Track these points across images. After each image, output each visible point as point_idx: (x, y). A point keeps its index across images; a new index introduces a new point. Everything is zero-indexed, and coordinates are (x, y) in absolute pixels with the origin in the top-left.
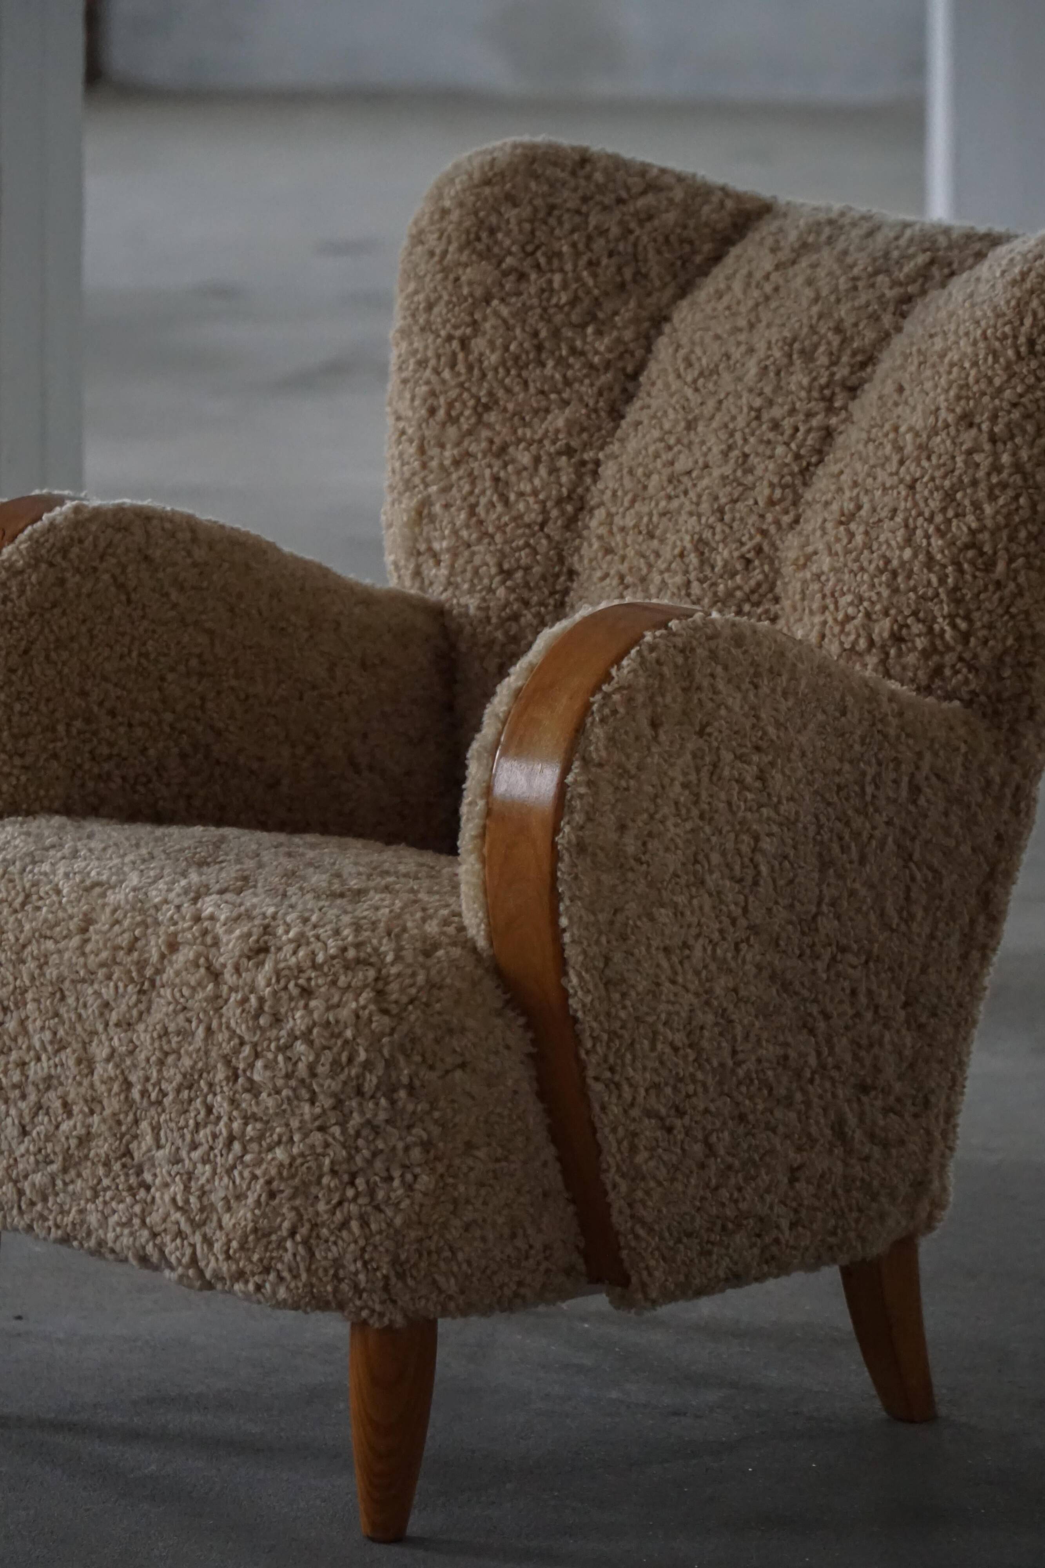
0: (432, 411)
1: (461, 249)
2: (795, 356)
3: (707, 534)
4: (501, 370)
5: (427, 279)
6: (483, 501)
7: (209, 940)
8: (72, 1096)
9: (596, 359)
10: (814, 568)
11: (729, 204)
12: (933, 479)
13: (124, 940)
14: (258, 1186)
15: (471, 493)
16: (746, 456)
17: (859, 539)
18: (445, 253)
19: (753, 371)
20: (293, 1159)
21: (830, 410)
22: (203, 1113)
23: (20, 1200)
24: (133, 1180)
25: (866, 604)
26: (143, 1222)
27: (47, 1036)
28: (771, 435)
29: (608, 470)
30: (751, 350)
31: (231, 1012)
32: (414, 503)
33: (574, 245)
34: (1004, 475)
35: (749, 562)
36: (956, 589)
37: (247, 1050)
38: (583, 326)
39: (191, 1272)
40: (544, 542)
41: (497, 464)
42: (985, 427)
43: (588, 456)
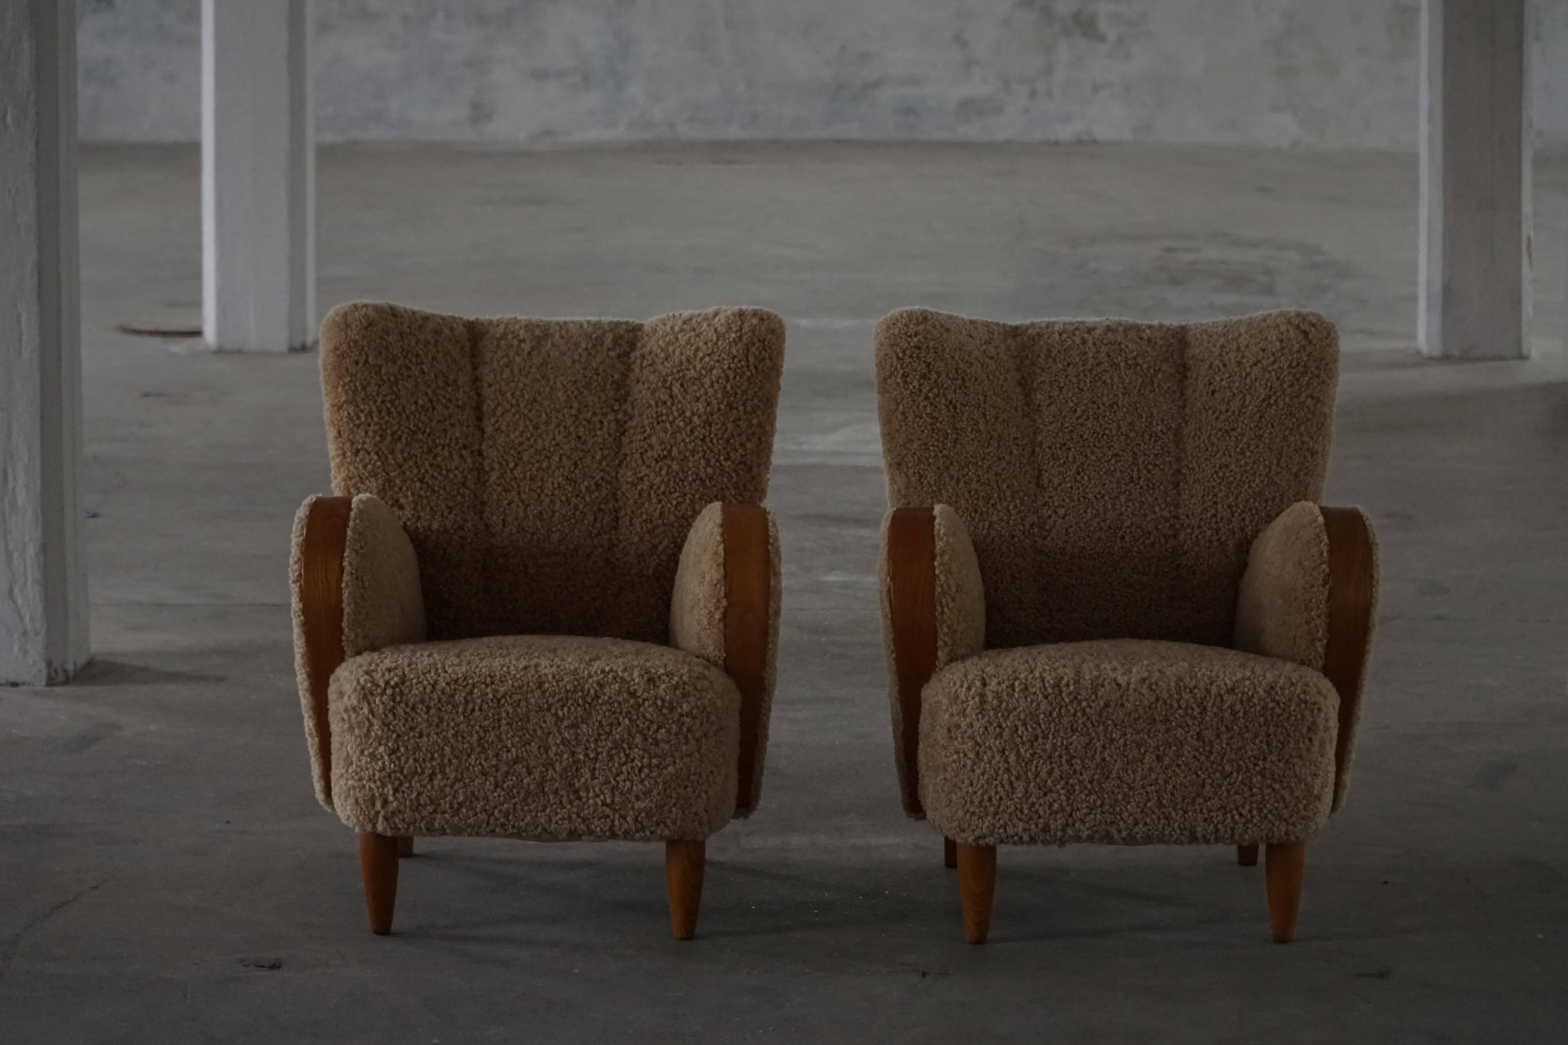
4: (416, 414)
8: (533, 764)
9: (459, 402)
14: (660, 785)
15: (418, 472)
16: (578, 437)
19: (561, 398)
21: (616, 411)
22: (624, 758)
24: (573, 797)
27: (517, 739)
28: (589, 427)
29: (490, 453)
37: (654, 725)
40: (467, 490)
41: (429, 459)
43: (476, 447)
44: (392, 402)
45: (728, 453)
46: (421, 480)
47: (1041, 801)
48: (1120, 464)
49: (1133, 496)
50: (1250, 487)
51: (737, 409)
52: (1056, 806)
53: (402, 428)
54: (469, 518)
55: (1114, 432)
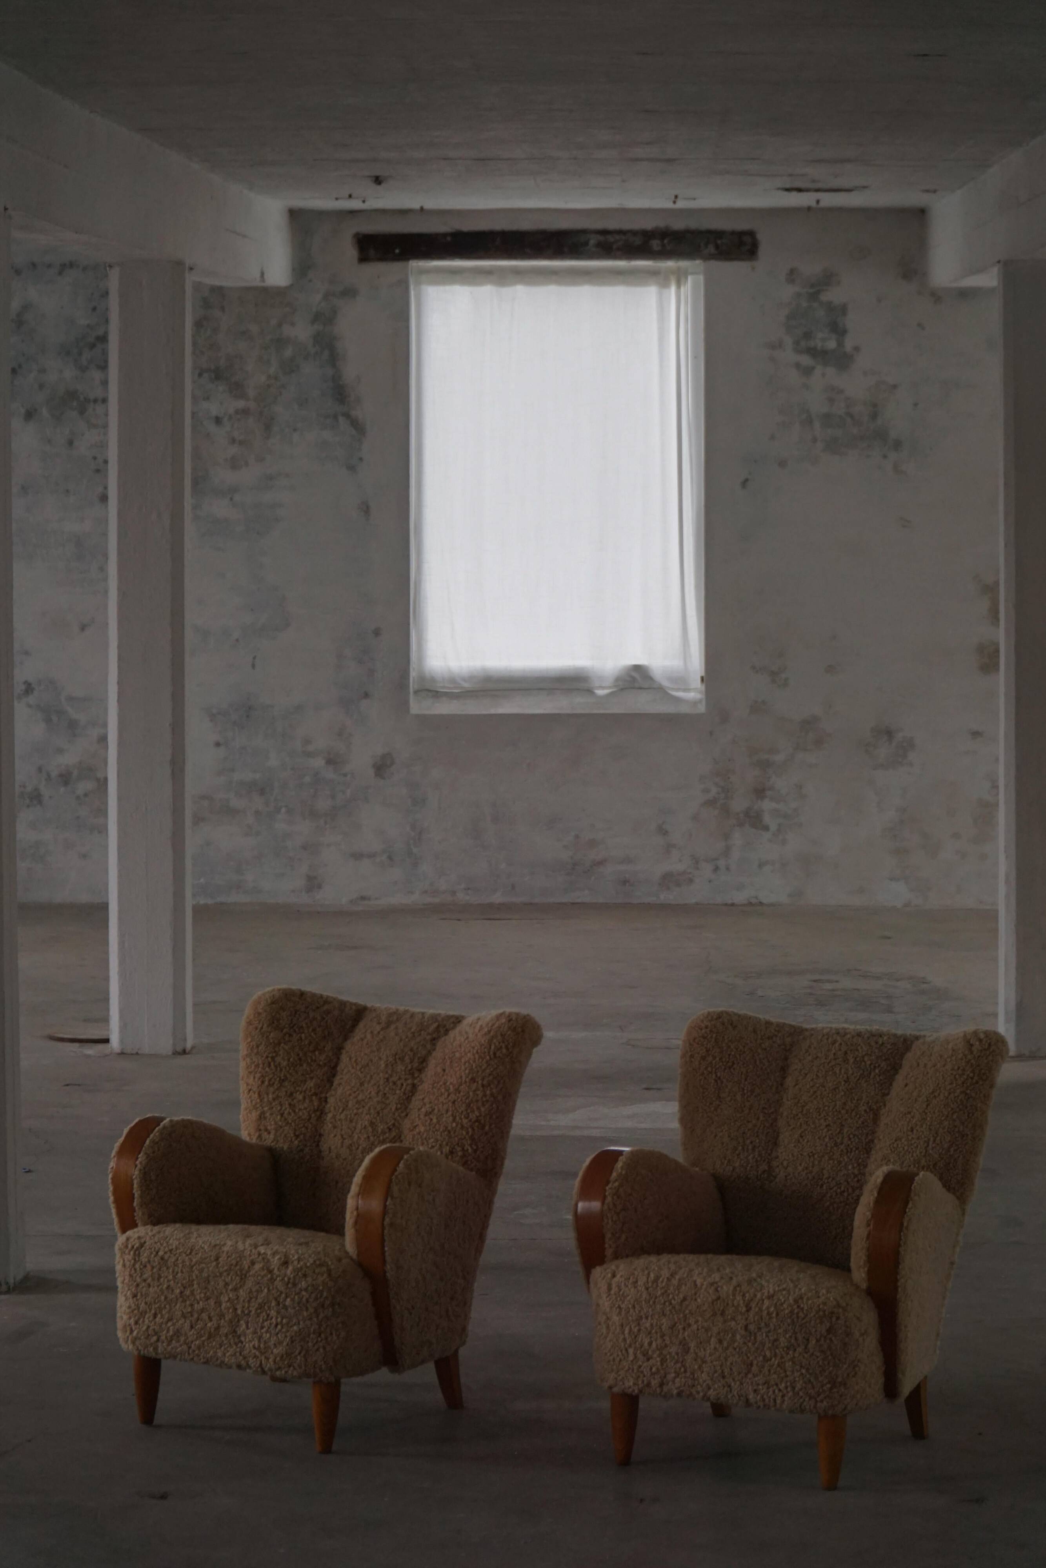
0: (263, 1082)
1: (268, 1026)
2: (397, 1060)
3: (374, 1120)
4: (288, 1068)
5: (256, 1037)
6: (286, 1112)
7: (266, 1261)
8: (212, 1314)
9: (321, 1063)
10: (417, 1130)
11: (354, 1007)
12: (461, 1100)
13: (234, 1262)
14: (288, 1338)
15: (281, 1109)
16: (385, 1094)
17: (435, 1121)
18: (262, 1028)
19: (383, 1066)
20: (300, 1330)
21: (414, 1078)
22: (265, 1317)
23: (189, 1350)
24: (236, 1340)
25: (439, 1142)
26: (240, 1354)
27: (203, 1295)
28: (394, 1087)
29: (331, 1100)
30: (380, 1058)
31: (278, 1283)
32: (258, 1113)
33: (307, 1024)
34: (488, 1098)
35: (390, 1129)
36: (472, 1135)
37: (283, 1295)
38: (314, 1051)
39: (259, 1369)
40: (310, 1125)
41: (290, 1100)
42: (480, 1082)
43: (323, 1095)
44: (273, 1058)
45: (468, 1114)
46: (282, 1115)
47: (645, 1364)
48: (830, 1132)
49: (834, 1157)
50: (912, 1156)
51: (478, 1082)
52: (654, 1370)
53: (276, 1077)
54: (309, 1144)
55: (831, 1109)
